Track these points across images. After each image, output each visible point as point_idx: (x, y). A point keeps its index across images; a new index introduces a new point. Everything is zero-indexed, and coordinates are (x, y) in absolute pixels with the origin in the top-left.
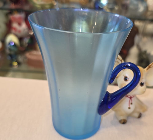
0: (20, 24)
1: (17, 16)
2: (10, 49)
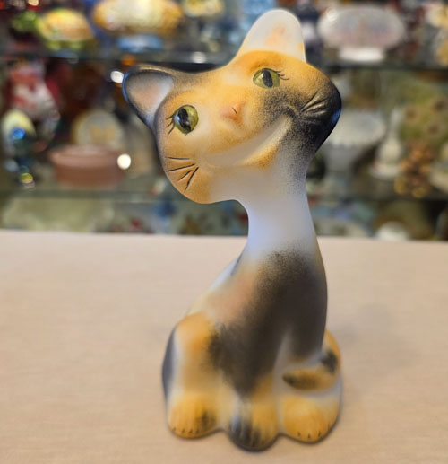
0: (32, 88)
1: (26, 69)
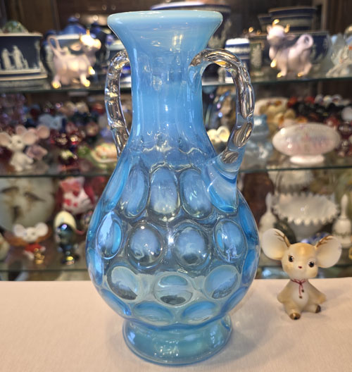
0: (76, 194)
1: (71, 181)
2: (61, 236)
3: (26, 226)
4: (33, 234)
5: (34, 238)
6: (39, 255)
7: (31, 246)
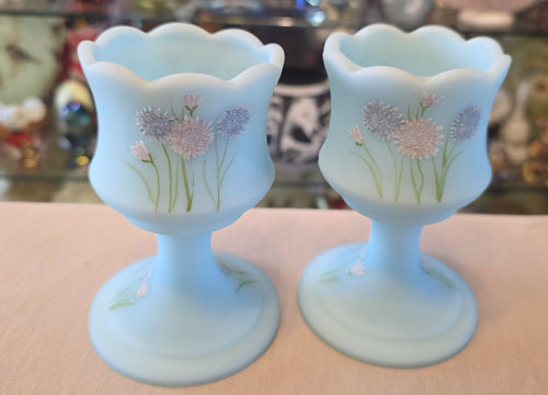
3: (7, 102)
4: (21, 116)
5: (21, 124)
6: (31, 153)
7: (16, 137)
